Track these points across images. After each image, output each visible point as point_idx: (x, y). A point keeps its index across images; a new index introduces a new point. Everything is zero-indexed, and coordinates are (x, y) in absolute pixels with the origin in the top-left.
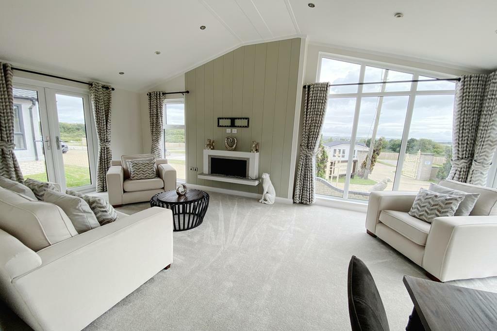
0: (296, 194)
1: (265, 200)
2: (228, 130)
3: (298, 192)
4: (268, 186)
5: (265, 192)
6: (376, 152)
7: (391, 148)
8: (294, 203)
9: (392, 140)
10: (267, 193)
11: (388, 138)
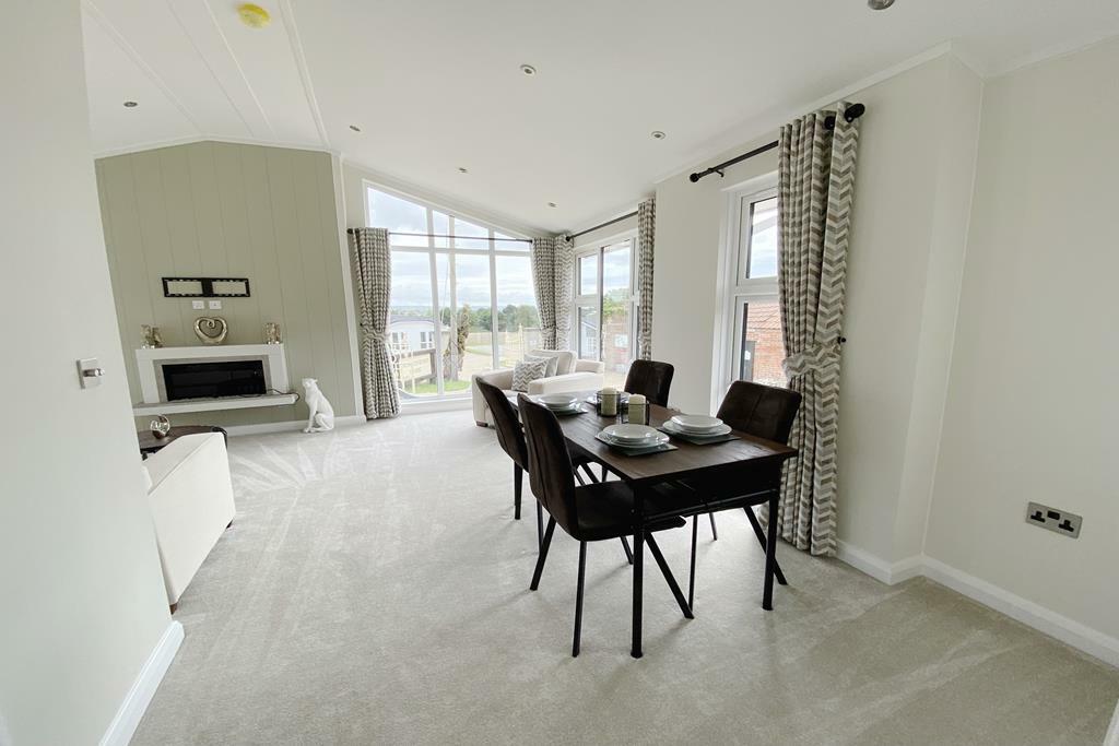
0: (368, 404)
1: (316, 425)
2: (199, 304)
3: (371, 401)
4: (317, 400)
5: (313, 413)
6: (462, 331)
7: (482, 324)
8: (368, 419)
9: (481, 310)
10: (317, 413)
11: (475, 305)
